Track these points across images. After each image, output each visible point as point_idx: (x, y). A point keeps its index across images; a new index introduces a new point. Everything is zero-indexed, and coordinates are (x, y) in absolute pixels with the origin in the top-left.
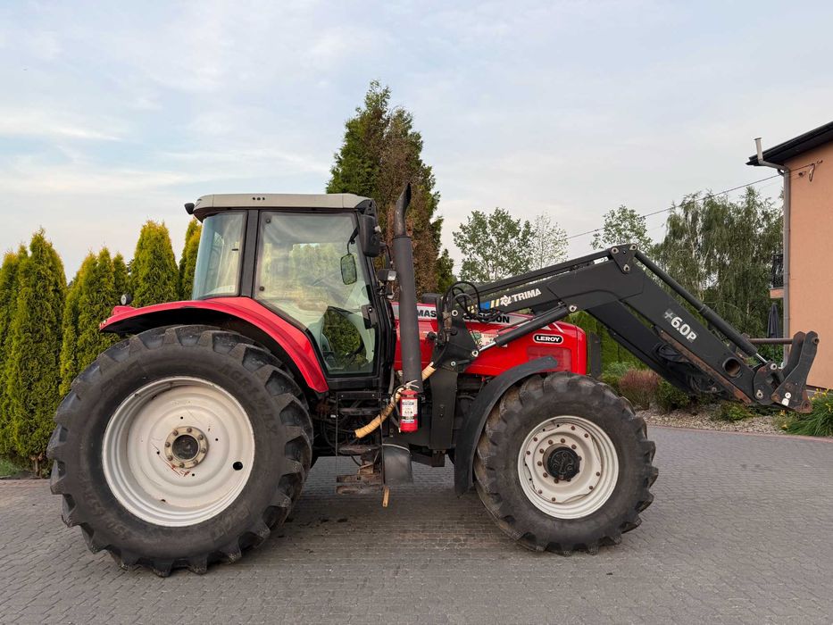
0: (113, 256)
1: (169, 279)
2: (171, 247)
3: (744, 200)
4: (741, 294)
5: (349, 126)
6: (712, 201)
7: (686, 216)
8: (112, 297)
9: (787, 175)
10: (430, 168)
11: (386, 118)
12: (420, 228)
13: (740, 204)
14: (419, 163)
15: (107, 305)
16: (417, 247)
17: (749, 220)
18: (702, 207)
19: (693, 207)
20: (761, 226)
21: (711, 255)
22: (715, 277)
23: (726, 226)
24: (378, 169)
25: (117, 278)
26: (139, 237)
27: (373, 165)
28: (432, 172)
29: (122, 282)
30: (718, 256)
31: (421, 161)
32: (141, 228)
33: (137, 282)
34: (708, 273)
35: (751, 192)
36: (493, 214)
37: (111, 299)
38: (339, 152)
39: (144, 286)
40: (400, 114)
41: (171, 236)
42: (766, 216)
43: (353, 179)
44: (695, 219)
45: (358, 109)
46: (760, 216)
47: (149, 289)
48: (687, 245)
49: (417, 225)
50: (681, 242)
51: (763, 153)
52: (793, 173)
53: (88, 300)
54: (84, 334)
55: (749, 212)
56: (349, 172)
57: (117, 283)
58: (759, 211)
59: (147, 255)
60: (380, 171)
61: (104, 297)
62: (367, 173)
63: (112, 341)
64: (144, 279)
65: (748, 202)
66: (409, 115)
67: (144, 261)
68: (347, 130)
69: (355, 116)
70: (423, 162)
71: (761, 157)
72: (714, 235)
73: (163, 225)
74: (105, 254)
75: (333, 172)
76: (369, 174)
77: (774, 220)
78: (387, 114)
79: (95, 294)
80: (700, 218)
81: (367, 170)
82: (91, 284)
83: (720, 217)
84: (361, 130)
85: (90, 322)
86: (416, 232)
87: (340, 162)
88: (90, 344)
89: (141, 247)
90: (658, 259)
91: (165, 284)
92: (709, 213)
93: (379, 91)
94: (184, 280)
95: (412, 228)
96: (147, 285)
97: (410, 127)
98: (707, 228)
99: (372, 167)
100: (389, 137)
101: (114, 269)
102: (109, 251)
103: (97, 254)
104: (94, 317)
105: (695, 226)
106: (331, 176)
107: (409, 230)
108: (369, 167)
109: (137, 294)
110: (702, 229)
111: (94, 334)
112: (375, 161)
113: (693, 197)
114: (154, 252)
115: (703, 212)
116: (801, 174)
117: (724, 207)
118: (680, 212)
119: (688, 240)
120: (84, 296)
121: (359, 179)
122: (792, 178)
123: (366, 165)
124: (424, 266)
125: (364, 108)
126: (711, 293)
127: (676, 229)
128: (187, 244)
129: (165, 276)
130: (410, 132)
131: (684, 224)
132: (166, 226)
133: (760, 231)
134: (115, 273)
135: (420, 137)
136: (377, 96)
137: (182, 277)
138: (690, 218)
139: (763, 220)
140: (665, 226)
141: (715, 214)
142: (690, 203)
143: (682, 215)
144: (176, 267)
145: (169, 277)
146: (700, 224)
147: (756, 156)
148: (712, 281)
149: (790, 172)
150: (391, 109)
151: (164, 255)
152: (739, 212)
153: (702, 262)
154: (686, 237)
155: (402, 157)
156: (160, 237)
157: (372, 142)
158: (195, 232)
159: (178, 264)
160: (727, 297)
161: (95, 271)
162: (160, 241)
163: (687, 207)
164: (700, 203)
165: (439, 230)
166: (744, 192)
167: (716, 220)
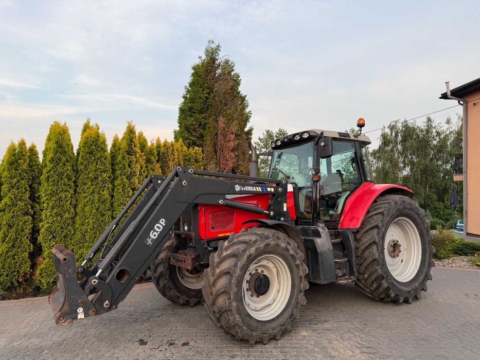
0: (28, 145)
1: (67, 161)
2: (70, 140)
3: (425, 124)
4: (424, 179)
5: (194, 68)
6: (407, 125)
7: (392, 133)
8: (26, 173)
9: (465, 105)
10: (245, 96)
11: (218, 63)
12: (239, 133)
13: (423, 126)
14: (239, 93)
15: (22, 179)
16: (237, 144)
17: (428, 136)
18: (401, 128)
19: (396, 128)
20: (435, 140)
21: (406, 156)
22: (408, 169)
23: (415, 139)
24: (212, 95)
25: (31, 160)
26: (49, 133)
27: (210, 92)
28: (247, 99)
29: (34, 163)
30: (410, 157)
31: (240, 91)
32: (50, 126)
33: (45, 163)
34: (404, 167)
35: (429, 120)
36: (277, 131)
37: (25, 175)
38: (188, 85)
39: (50, 166)
40: (227, 62)
41: (70, 132)
42: (438, 134)
43: (196, 101)
44: (396, 135)
45: (200, 57)
46: (434, 134)
47: (53, 168)
48: (392, 150)
49: (237, 131)
50: (389, 148)
51: (451, 91)
52: (469, 104)
53: (8, 175)
54: (5, 199)
55: (428, 131)
56: (194, 96)
57: (31, 164)
58: (434, 131)
59: (53, 145)
60: (214, 96)
61: (20, 174)
62: (206, 97)
63: (25, 205)
64: (50, 161)
65: (428, 126)
66: (232, 63)
67: (50, 149)
68: (193, 71)
69: (198, 62)
70: (241, 93)
71: (449, 93)
72: (408, 144)
73: (65, 124)
74: (23, 144)
75: (184, 97)
76: (207, 98)
77: (442, 136)
78: (218, 61)
79: (14, 171)
80: (400, 135)
81: (205, 95)
82: (11, 164)
83: (411, 134)
84: (202, 70)
85: (9, 191)
86: (237, 135)
87: (188, 91)
88: (9, 206)
89: (49, 139)
90: (375, 159)
91: (64, 164)
92: (405, 132)
93: (214, 46)
94: (79, 162)
95: (234, 132)
96: (52, 165)
97: (233, 70)
98: (404, 140)
99: (209, 93)
100: (220, 75)
101: (28, 154)
102: (26, 141)
103: (16, 143)
104: (13, 187)
105: (397, 139)
106: (183, 100)
107: (233, 134)
108: (207, 93)
109: (44, 171)
110: (401, 141)
111: (12, 199)
112: (211, 90)
113: (396, 122)
114: (57, 143)
115: (401, 131)
116: (474, 104)
117: (414, 128)
118: (388, 131)
119: (393, 147)
120: (6, 172)
121: (200, 101)
122: (468, 107)
123: (205, 92)
124: (241, 157)
125: (204, 57)
126: (406, 179)
127: (386, 141)
128: (82, 138)
129: (64, 159)
130: (232, 73)
131: (390, 138)
132: (67, 125)
133: (435, 142)
134: (29, 157)
135: (239, 77)
136: (213, 49)
137: (77, 160)
138: (394, 134)
139: (436, 136)
140: (379, 139)
141: (409, 132)
142: (393, 126)
143: (389, 133)
144: (74, 154)
145: (67, 160)
146: (400, 138)
147: (446, 93)
148: (406, 172)
149: (467, 103)
150: (221, 58)
151: (64, 145)
152: (422, 131)
153: (401, 160)
154: (391, 145)
155: (228, 87)
156: (62, 132)
157: (209, 77)
158: (87, 130)
159: (75, 152)
160: (416, 181)
161: (14, 155)
162: (62, 135)
163: (392, 128)
164: (400, 125)
165: (251, 135)
166: (425, 120)
167: (409, 135)
